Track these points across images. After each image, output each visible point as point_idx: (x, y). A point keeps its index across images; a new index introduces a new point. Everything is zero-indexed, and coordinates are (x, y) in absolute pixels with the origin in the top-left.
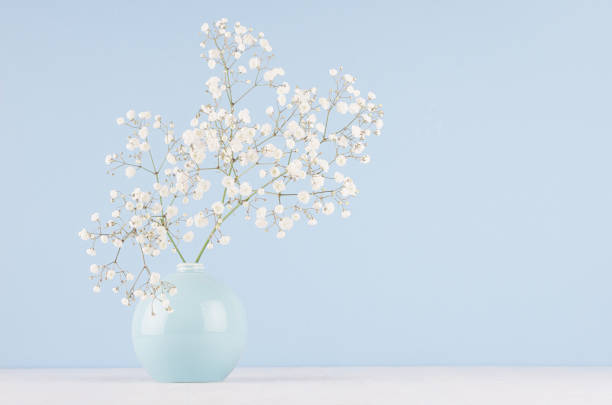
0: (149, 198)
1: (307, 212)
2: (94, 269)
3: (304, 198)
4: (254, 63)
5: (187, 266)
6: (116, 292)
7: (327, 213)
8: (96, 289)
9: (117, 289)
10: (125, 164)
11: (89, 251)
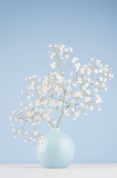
0: (33, 106)
1: (83, 110)
2: (14, 130)
3: (82, 105)
4: (67, 56)
5: (54, 129)
6: (22, 138)
7: (90, 110)
8: (15, 137)
9: (23, 137)
10: (27, 95)
11: (12, 124)
